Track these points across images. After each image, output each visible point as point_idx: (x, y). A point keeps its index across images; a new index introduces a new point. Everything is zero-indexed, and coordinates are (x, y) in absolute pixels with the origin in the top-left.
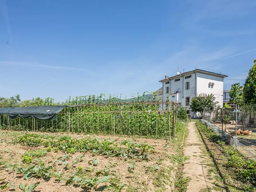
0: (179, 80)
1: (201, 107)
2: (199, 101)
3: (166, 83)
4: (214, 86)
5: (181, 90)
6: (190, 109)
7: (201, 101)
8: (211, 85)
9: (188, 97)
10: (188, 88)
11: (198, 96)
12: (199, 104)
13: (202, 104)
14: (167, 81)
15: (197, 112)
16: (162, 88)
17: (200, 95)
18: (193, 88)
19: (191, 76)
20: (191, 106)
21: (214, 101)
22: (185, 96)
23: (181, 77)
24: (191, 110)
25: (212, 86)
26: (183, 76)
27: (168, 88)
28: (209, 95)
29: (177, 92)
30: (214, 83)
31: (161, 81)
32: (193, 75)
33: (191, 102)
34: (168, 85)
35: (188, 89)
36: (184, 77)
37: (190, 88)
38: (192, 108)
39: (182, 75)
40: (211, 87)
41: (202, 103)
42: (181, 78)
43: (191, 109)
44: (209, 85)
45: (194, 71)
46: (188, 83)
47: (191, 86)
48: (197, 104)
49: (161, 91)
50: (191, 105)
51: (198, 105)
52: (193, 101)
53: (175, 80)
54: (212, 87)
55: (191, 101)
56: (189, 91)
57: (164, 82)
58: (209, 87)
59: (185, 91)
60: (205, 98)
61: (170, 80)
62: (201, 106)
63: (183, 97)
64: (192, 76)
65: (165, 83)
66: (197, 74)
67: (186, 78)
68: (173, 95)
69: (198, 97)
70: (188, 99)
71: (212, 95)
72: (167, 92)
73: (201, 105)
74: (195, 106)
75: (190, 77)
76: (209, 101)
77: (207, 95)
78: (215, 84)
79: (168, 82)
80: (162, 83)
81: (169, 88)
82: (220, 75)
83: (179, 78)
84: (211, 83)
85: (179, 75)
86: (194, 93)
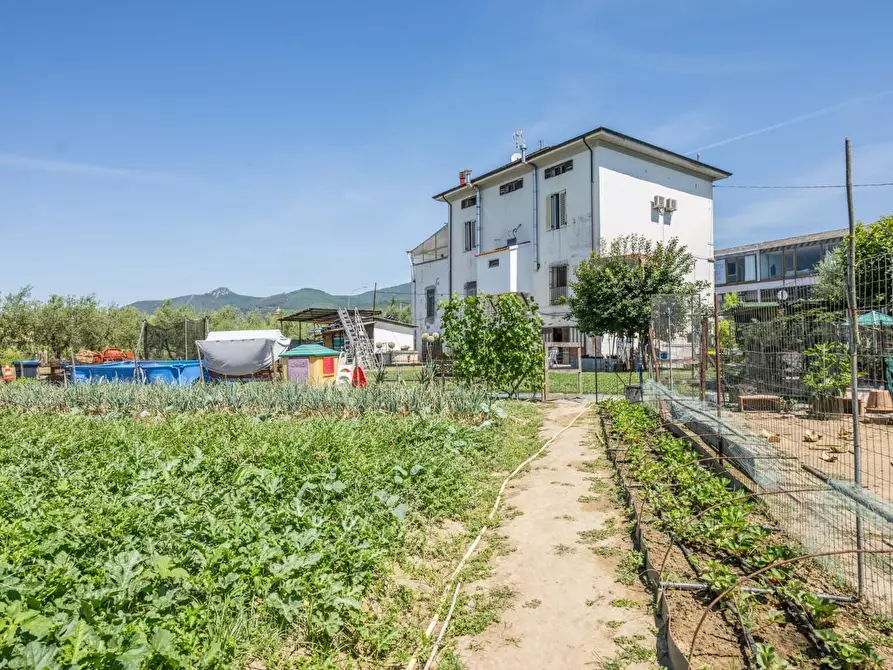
0: (519, 184)
1: (625, 307)
2: (615, 274)
3: (464, 205)
4: (674, 215)
5: (528, 232)
6: (568, 317)
7: (624, 277)
8: (662, 210)
9: (563, 263)
10: (558, 220)
11: (606, 251)
12: (615, 290)
13: (630, 289)
14: (467, 195)
15: (606, 336)
16: (449, 228)
17: (615, 246)
18: (581, 218)
19: (571, 161)
20: (573, 303)
21: (688, 278)
22: (548, 259)
23: (525, 170)
24: (577, 327)
25: (668, 212)
26: (534, 166)
27: (470, 225)
28: (659, 245)
29: (512, 242)
30: (674, 202)
31: (441, 197)
32: (581, 160)
33: (573, 285)
34: (471, 214)
35: (558, 227)
36: (541, 172)
37: (569, 220)
38: (581, 314)
39: (532, 162)
40: (661, 218)
41: (627, 287)
42: (528, 178)
43: (573, 322)
44: (655, 210)
45: (583, 137)
46: (558, 200)
47: (574, 209)
48: (605, 290)
49: (442, 242)
50: (575, 297)
51: (610, 298)
52: (584, 278)
53: (502, 187)
54: (667, 222)
55: (572, 278)
56: (566, 232)
57: (454, 198)
58: (655, 219)
59: (547, 237)
60: (644, 261)
61: (480, 188)
62: (624, 302)
63: (539, 265)
64: (574, 163)
65: (457, 204)
66: (599, 151)
67: (548, 175)
68: (493, 257)
69: (606, 259)
70: (560, 274)
71: (677, 249)
72: (470, 245)
73: (624, 297)
74: (595, 301)
75: (567, 167)
76: (665, 278)
77: (654, 247)
78: (678, 206)
79: (473, 201)
80: (446, 204)
81: (478, 225)
82: (700, 164)
83: (518, 178)
84: (662, 199)
85: (520, 161)
86: (586, 246)
